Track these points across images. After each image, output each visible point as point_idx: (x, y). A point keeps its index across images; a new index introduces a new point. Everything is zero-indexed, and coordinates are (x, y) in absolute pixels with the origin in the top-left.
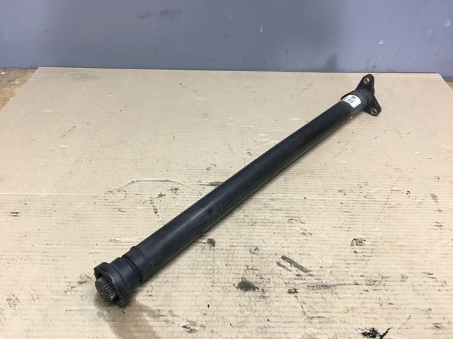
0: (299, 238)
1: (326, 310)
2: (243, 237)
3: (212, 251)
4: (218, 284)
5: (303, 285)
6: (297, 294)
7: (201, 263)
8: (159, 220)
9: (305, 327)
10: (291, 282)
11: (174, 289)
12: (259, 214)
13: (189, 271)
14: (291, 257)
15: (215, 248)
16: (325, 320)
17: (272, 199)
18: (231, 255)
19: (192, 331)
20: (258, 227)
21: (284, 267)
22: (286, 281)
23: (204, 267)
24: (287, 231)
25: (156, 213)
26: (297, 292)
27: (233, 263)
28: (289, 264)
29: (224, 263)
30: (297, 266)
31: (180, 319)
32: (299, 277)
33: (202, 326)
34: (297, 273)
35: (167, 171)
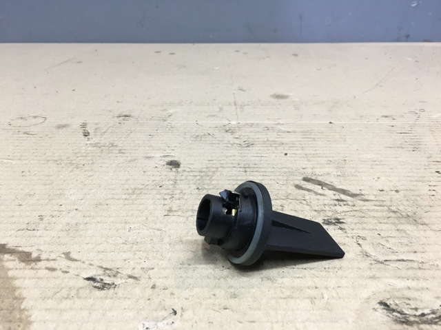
0: (330, 159)
1: (415, 249)
2: (231, 158)
3: (174, 173)
4: (180, 213)
5: (352, 213)
6: (342, 226)
7: (149, 187)
8: (88, 142)
9: (373, 277)
10: (327, 208)
11: (87, 220)
12: (257, 137)
13: (124, 197)
14: (320, 179)
15: (179, 170)
16: (415, 265)
17: (278, 124)
18: (208, 178)
19: (104, 286)
20: (257, 148)
21: (309, 190)
22: (316, 208)
23: (155, 192)
24: (308, 152)
25: (86, 136)
26: (343, 223)
27: (211, 187)
28: (320, 187)
29: (195, 187)
30: (334, 189)
31: (85, 266)
32: (341, 203)
33: (130, 277)
34: (337, 197)
35: (118, 102)
